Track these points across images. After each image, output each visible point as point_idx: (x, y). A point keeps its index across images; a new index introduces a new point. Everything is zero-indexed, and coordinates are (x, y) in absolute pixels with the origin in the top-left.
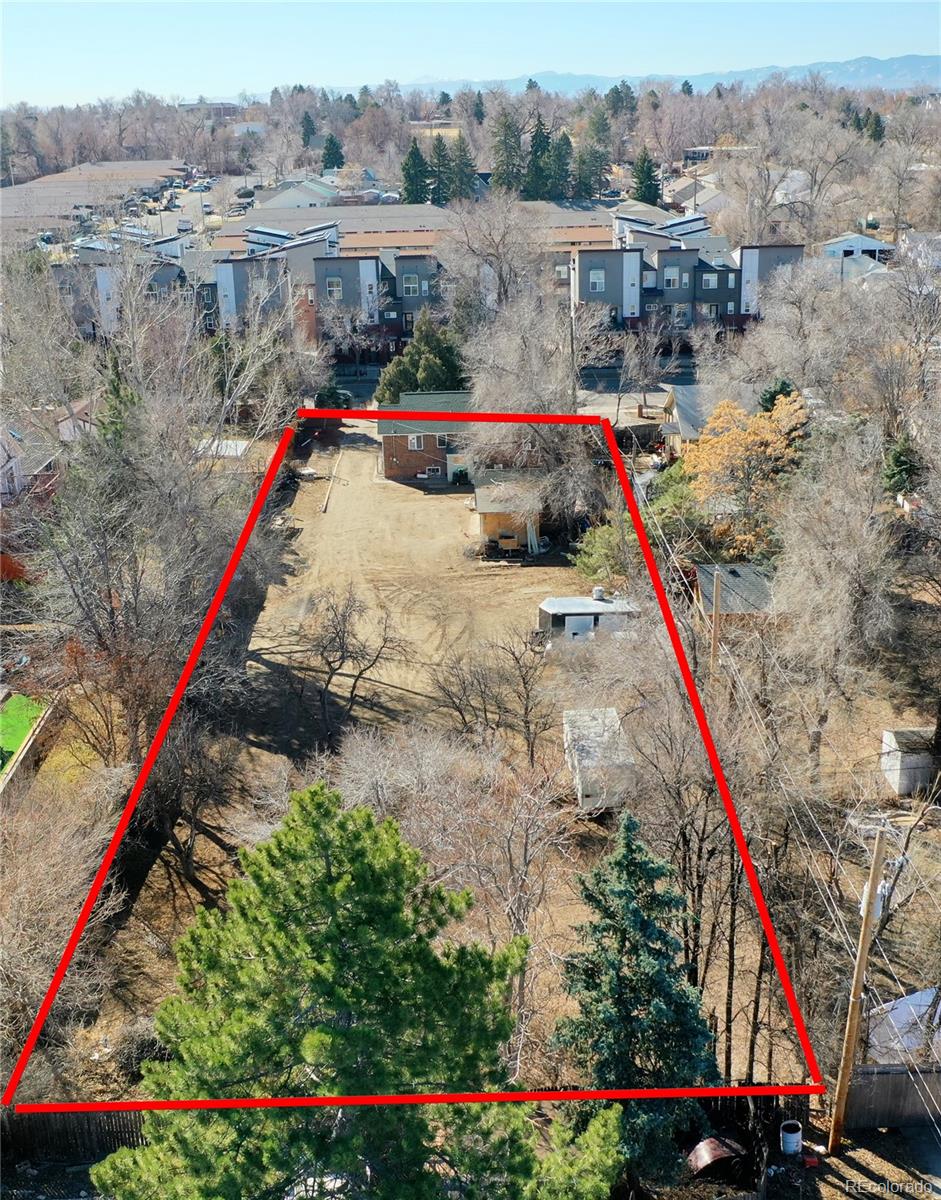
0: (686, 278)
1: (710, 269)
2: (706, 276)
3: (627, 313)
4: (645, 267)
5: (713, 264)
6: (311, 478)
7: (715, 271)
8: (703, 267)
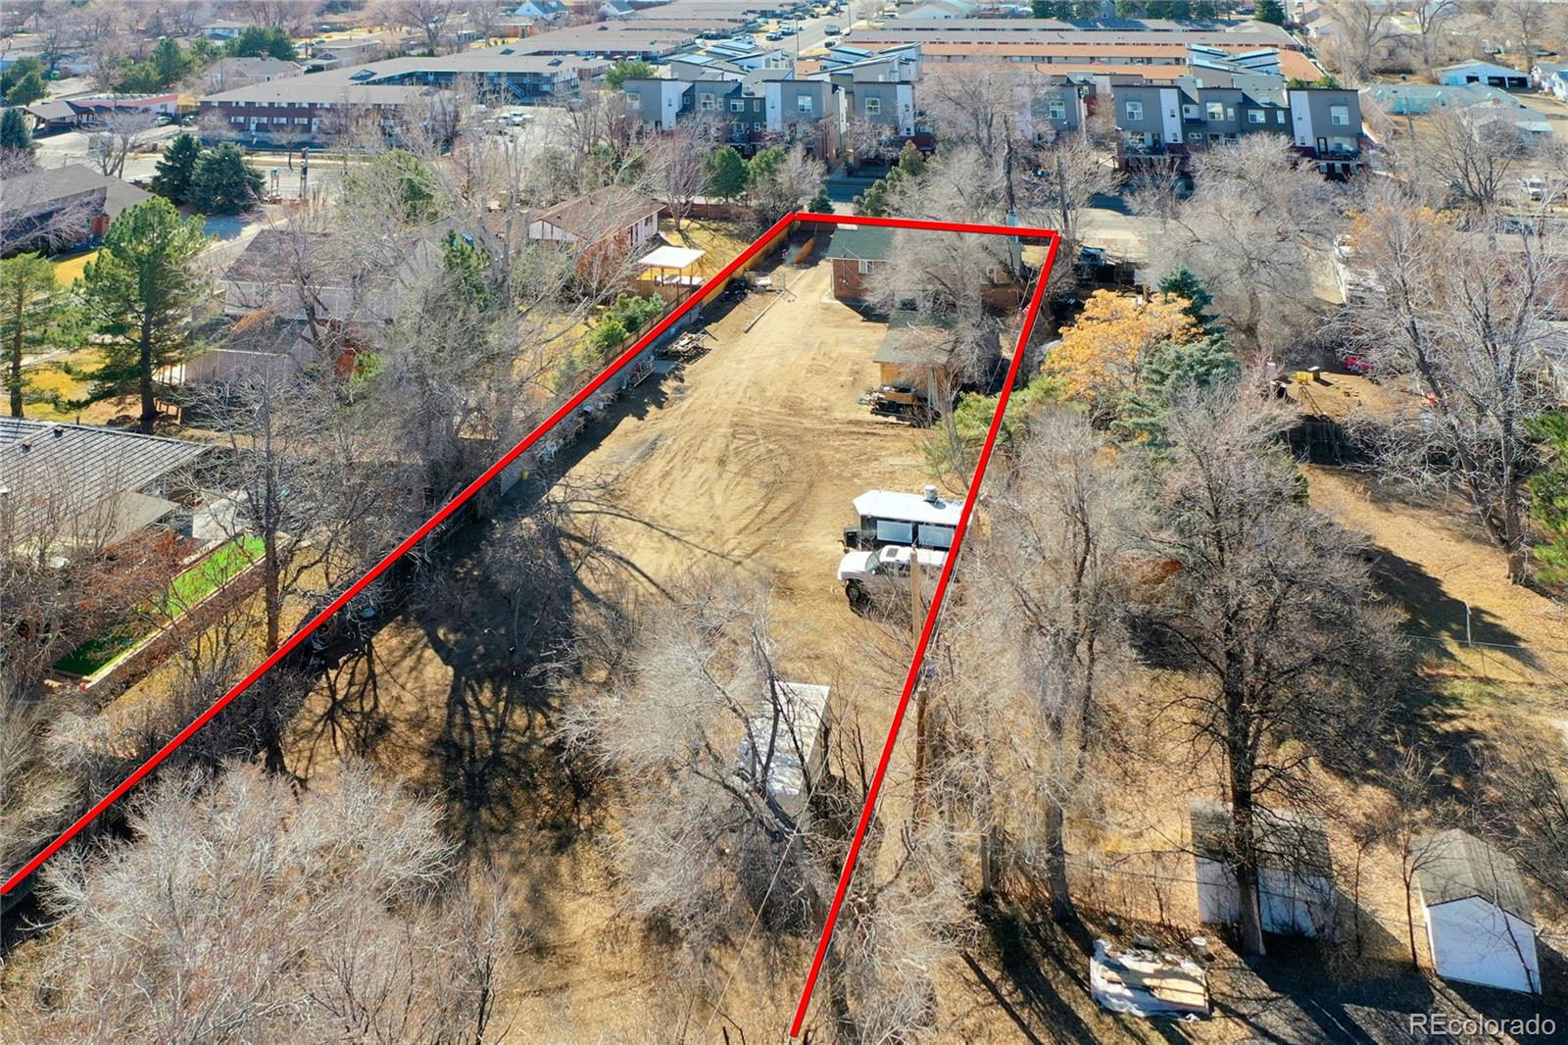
0: (1231, 112)
1: (1257, 107)
2: (1251, 112)
3: (1169, 139)
4: (1184, 99)
5: (1259, 102)
6: (765, 290)
7: (1261, 108)
8: (1247, 103)
